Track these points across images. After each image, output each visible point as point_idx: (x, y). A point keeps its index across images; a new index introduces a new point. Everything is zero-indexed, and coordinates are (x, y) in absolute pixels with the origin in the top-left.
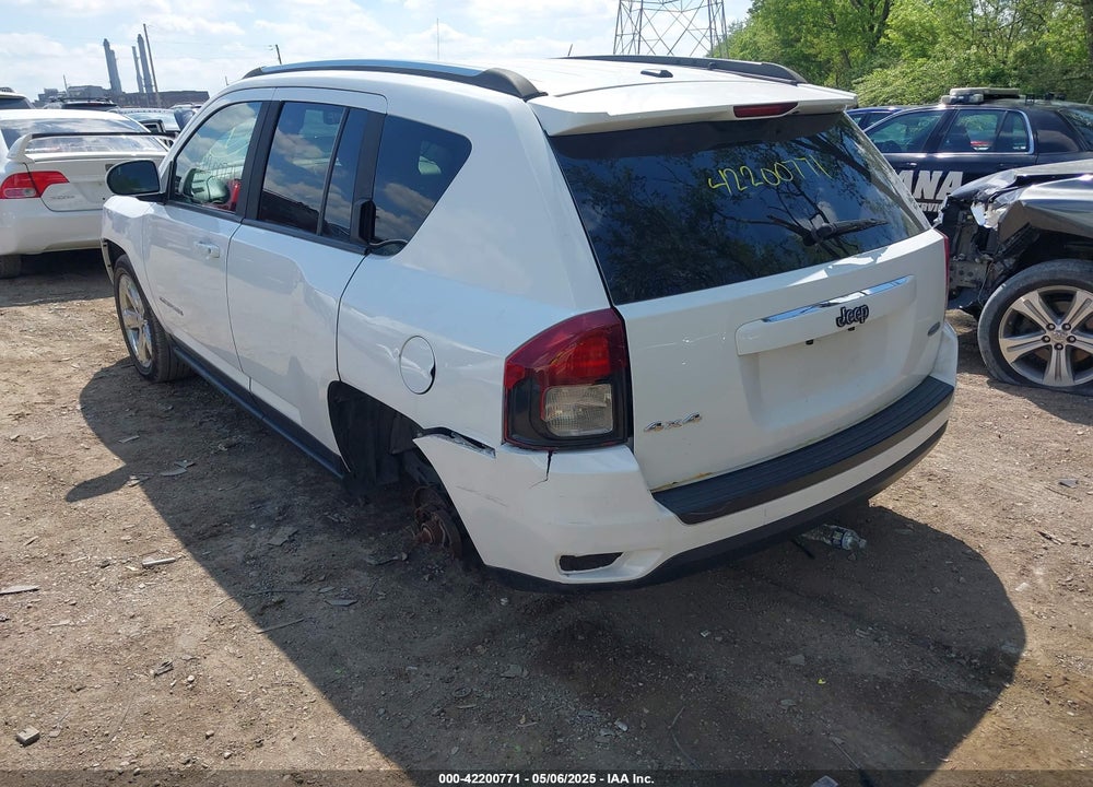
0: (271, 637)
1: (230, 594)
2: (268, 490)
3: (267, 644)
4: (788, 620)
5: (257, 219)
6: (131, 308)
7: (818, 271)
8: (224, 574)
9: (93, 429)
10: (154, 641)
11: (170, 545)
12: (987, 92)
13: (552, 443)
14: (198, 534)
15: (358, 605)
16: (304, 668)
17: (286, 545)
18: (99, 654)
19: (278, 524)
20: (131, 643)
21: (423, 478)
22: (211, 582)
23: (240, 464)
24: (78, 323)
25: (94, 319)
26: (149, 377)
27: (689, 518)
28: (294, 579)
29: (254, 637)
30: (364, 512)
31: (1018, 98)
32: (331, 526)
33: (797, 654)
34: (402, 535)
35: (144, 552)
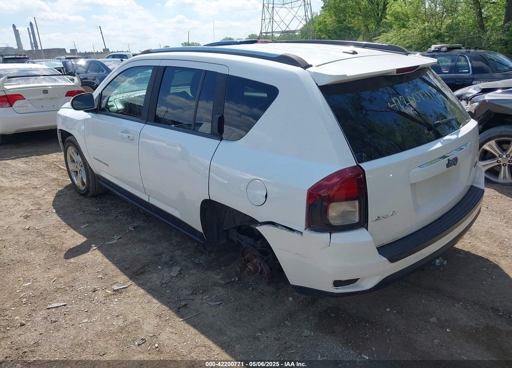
0: (187, 322)
1: (160, 302)
2: (161, 249)
3: (187, 326)
4: (423, 301)
5: (154, 122)
6: (73, 161)
7: (437, 143)
8: (153, 291)
9: (65, 222)
10: (132, 328)
11: (122, 280)
12: (448, 47)
13: (332, 229)
14: (134, 272)
15: (223, 304)
16: (209, 336)
17: (179, 276)
18: (107, 336)
19: (171, 266)
20: (122, 329)
21: (240, 241)
22: (149, 297)
23: (143, 236)
24: (39, 168)
25: (45, 166)
26: (84, 194)
27: (392, 260)
28: (188, 293)
29: (179, 323)
30: (209, 258)
31: (461, 49)
32: (197, 265)
33: (432, 317)
34: (232, 268)
35: (111, 283)
